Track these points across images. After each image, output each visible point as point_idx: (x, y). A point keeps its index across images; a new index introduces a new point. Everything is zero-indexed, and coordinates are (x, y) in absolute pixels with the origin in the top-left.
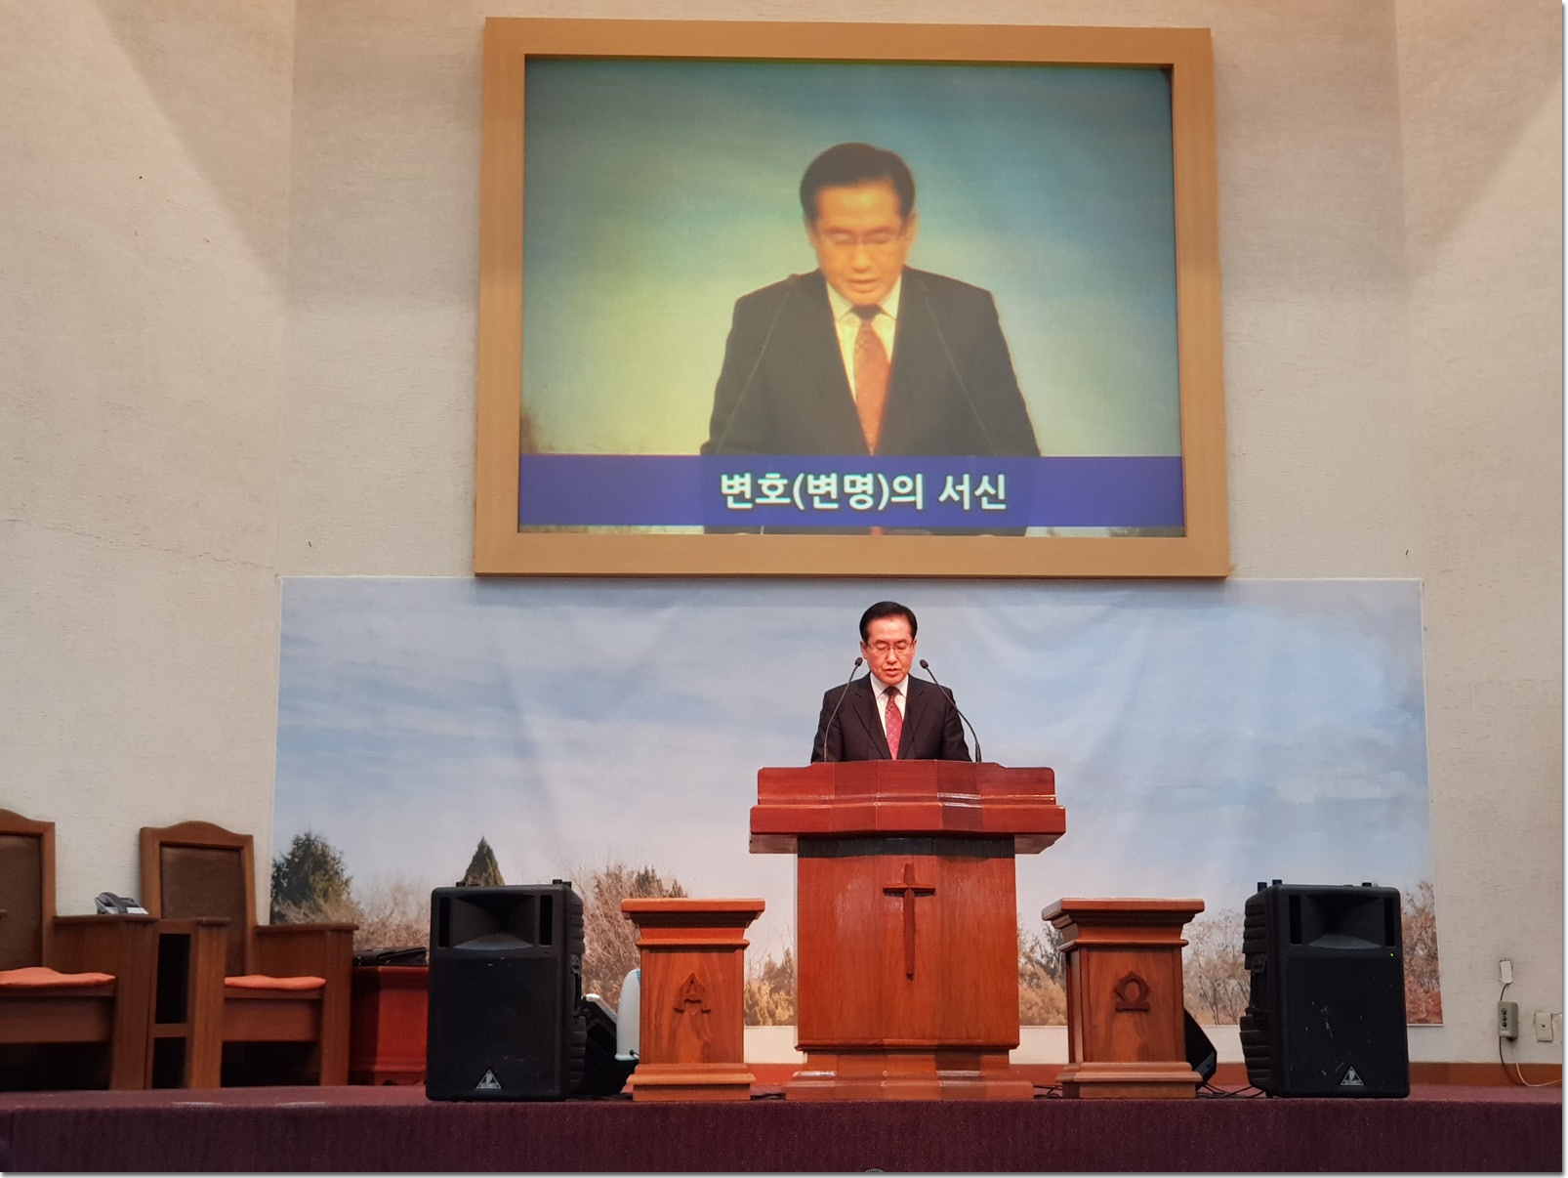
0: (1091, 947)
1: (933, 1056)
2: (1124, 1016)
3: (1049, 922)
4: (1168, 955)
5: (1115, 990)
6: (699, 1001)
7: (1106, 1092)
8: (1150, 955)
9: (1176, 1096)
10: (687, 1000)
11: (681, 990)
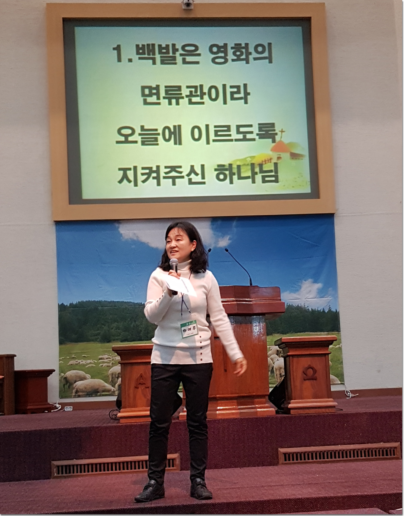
0: (293, 356)
1: (236, 401)
2: (307, 381)
3: (277, 346)
4: (324, 358)
5: (304, 372)
6: (144, 384)
7: (301, 412)
8: (316, 358)
9: (328, 412)
10: (140, 384)
11: (137, 379)
